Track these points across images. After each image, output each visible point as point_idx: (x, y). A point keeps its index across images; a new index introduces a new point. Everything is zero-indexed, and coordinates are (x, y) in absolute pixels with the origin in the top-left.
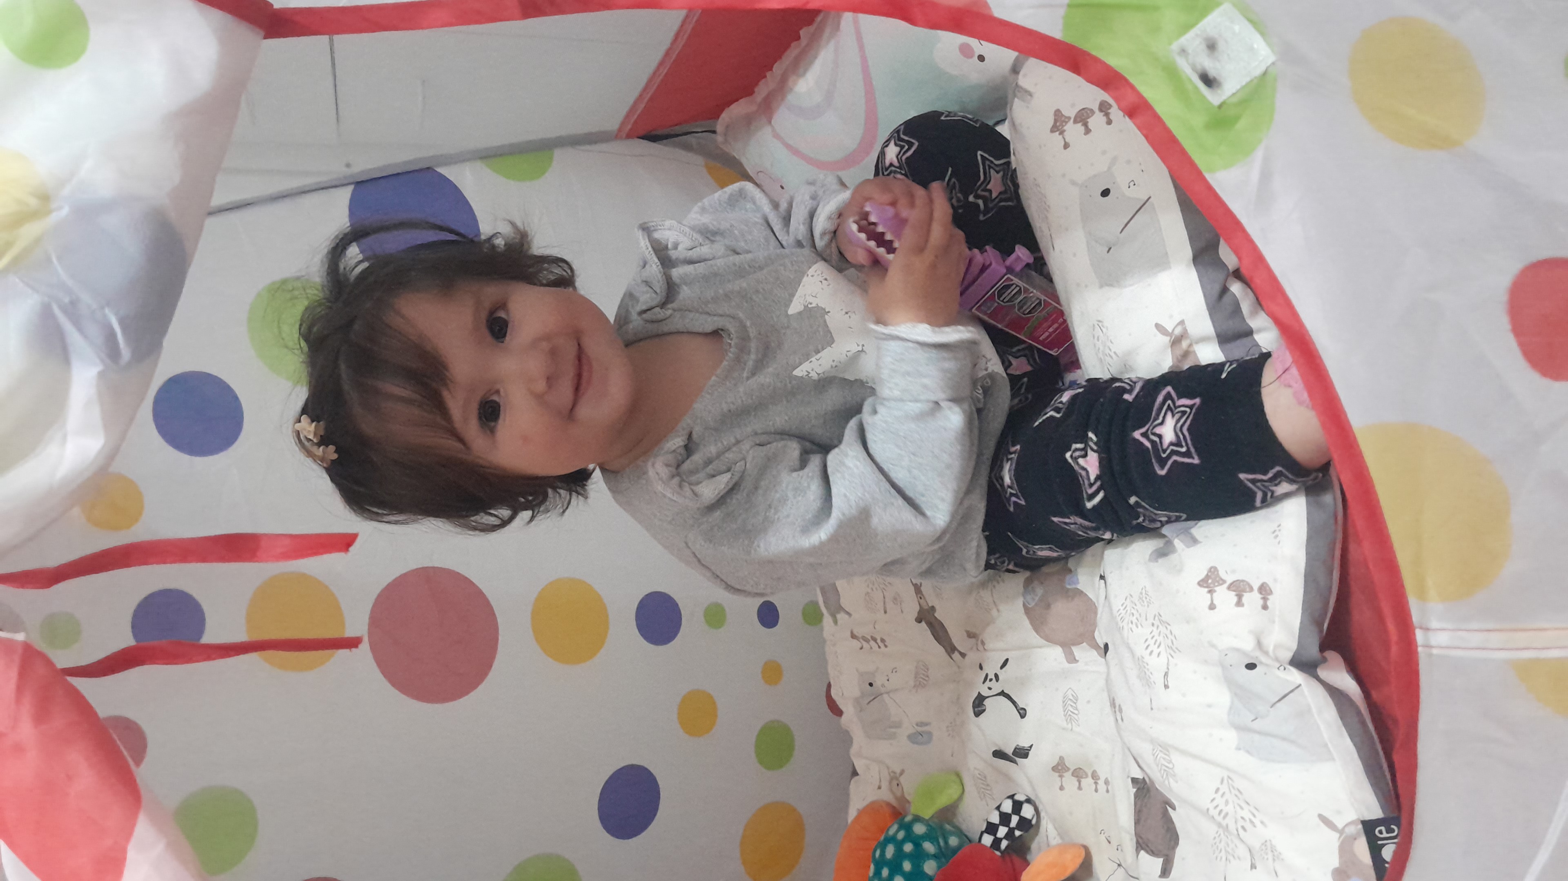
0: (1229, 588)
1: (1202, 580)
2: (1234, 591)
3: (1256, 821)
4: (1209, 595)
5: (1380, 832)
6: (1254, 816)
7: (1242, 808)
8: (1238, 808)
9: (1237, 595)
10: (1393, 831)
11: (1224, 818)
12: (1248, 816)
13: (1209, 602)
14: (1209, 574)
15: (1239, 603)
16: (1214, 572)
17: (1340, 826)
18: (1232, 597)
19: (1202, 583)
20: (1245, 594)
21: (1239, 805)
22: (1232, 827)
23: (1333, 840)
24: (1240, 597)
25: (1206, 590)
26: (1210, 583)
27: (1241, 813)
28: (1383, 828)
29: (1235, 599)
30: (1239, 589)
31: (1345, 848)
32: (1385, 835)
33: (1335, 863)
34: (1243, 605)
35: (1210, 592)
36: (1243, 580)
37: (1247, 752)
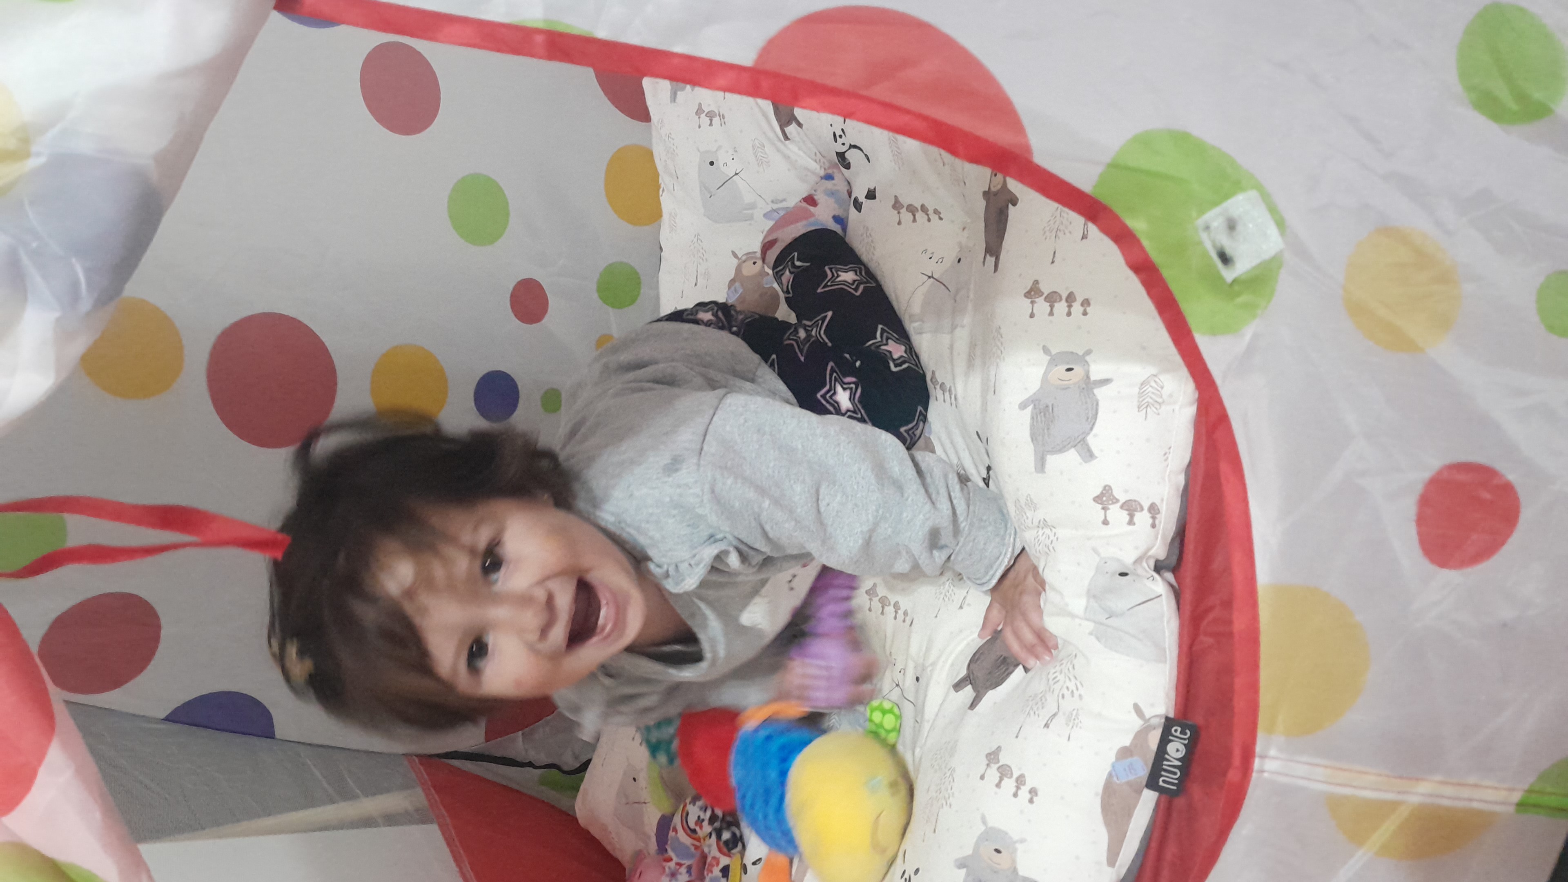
0: (1122, 507)
1: (1097, 497)
2: (1127, 510)
3: (1076, 693)
4: (1103, 511)
5: (1176, 731)
6: (1077, 689)
7: (1070, 679)
8: (1067, 679)
9: (1128, 514)
10: (1186, 734)
11: (1055, 683)
12: (1072, 686)
13: (1103, 518)
14: (1104, 492)
15: (1131, 522)
16: (1108, 490)
17: (1147, 716)
18: (1124, 516)
19: (1097, 499)
20: (1136, 513)
21: (1068, 677)
22: (1056, 692)
23: (1137, 723)
24: (1131, 516)
25: (1101, 506)
26: (1105, 501)
27: (1068, 684)
28: (1179, 729)
29: (1127, 518)
30: (1131, 508)
31: (1141, 735)
32: (1178, 734)
33: (1127, 742)
34: (1134, 524)
35: (1103, 508)
36: (1135, 501)
37: (1098, 639)
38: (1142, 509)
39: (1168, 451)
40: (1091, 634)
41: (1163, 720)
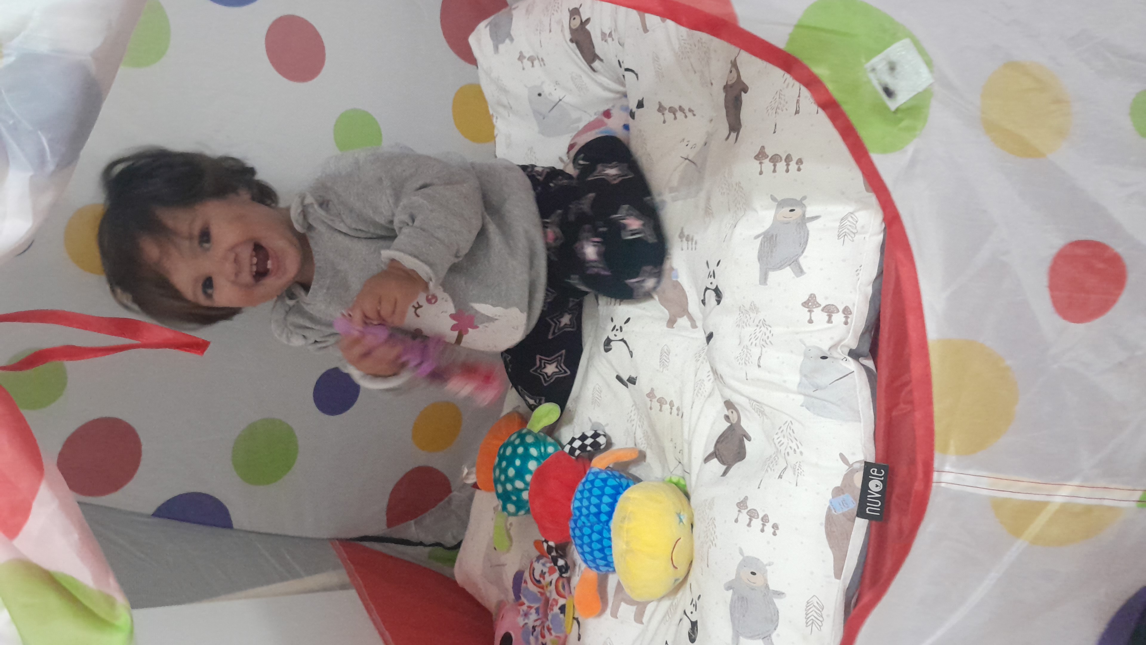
0: (823, 310)
1: (805, 303)
2: (826, 312)
3: (798, 451)
4: (809, 313)
5: (874, 471)
6: (798, 448)
7: (792, 442)
8: (790, 441)
9: (828, 315)
10: (881, 473)
11: (780, 446)
12: (794, 446)
13: (808, 318)
14: (810, 299)
15: (830, 321)
16: (813, 297)
17: (851, 463)
18: (825, 316)
19: (805, 304)
20: (833, 314)
21: (791, 440)
22: (783, 452)
23: (844, 469)
24: (830, 317)
25: (807, 309)
26: (810, 306)
27: (791, 444)
28: (876, 470)
29: (827, 318)
30: (830, 310)
31: (848, 477)
32: (875, 474)
33: (838, 483)
34: (832, 322)
35: (809, 311)
36: (833, 305)
37: (807, 408)
38: (838, 311)
39: (859, 268)
40: (802, 406)
41: (863, 465)
